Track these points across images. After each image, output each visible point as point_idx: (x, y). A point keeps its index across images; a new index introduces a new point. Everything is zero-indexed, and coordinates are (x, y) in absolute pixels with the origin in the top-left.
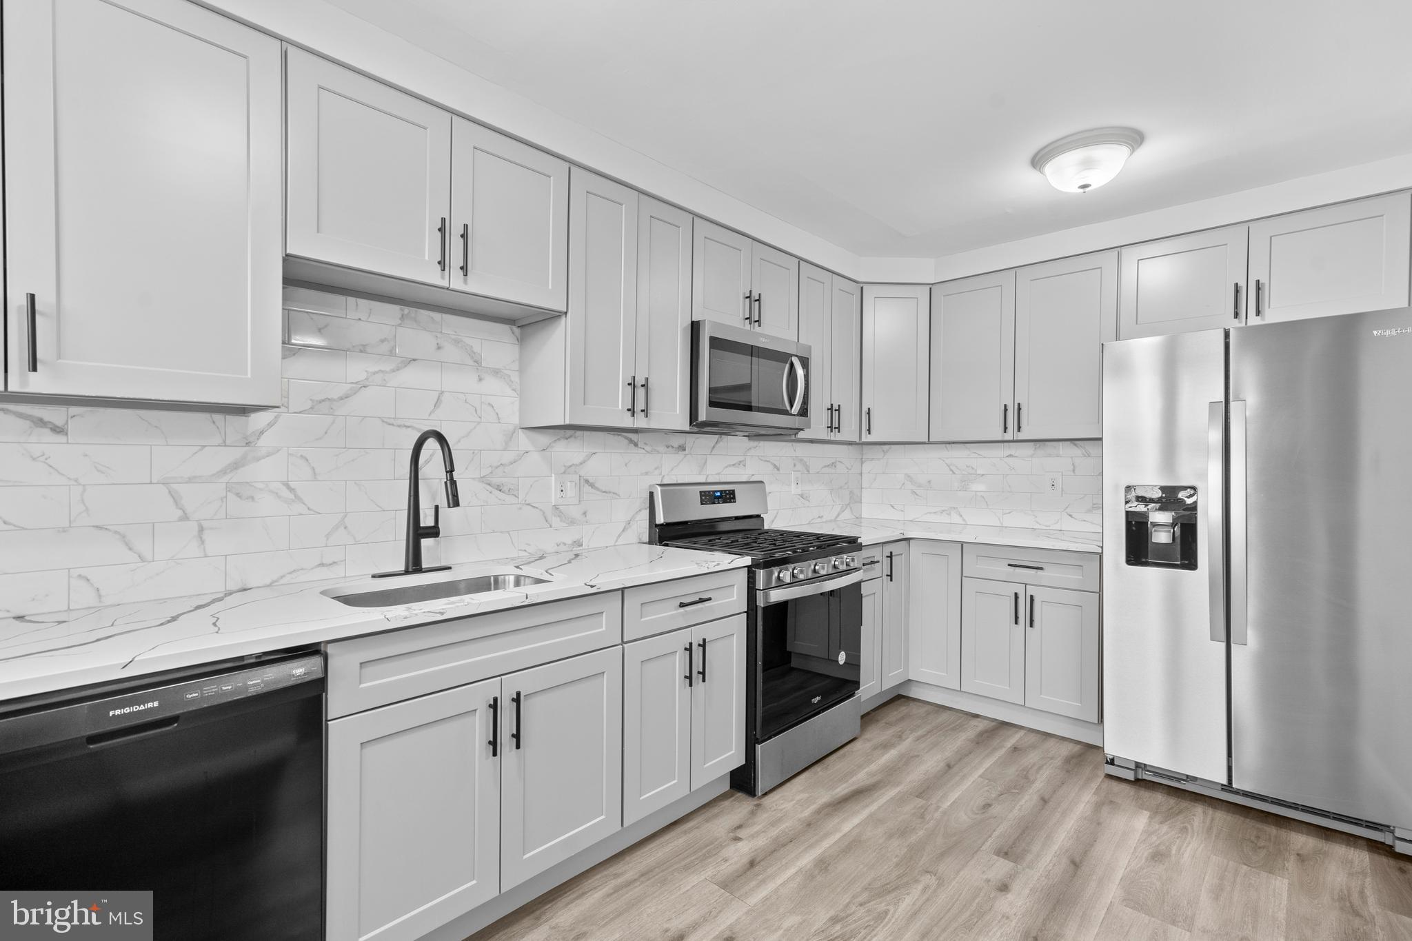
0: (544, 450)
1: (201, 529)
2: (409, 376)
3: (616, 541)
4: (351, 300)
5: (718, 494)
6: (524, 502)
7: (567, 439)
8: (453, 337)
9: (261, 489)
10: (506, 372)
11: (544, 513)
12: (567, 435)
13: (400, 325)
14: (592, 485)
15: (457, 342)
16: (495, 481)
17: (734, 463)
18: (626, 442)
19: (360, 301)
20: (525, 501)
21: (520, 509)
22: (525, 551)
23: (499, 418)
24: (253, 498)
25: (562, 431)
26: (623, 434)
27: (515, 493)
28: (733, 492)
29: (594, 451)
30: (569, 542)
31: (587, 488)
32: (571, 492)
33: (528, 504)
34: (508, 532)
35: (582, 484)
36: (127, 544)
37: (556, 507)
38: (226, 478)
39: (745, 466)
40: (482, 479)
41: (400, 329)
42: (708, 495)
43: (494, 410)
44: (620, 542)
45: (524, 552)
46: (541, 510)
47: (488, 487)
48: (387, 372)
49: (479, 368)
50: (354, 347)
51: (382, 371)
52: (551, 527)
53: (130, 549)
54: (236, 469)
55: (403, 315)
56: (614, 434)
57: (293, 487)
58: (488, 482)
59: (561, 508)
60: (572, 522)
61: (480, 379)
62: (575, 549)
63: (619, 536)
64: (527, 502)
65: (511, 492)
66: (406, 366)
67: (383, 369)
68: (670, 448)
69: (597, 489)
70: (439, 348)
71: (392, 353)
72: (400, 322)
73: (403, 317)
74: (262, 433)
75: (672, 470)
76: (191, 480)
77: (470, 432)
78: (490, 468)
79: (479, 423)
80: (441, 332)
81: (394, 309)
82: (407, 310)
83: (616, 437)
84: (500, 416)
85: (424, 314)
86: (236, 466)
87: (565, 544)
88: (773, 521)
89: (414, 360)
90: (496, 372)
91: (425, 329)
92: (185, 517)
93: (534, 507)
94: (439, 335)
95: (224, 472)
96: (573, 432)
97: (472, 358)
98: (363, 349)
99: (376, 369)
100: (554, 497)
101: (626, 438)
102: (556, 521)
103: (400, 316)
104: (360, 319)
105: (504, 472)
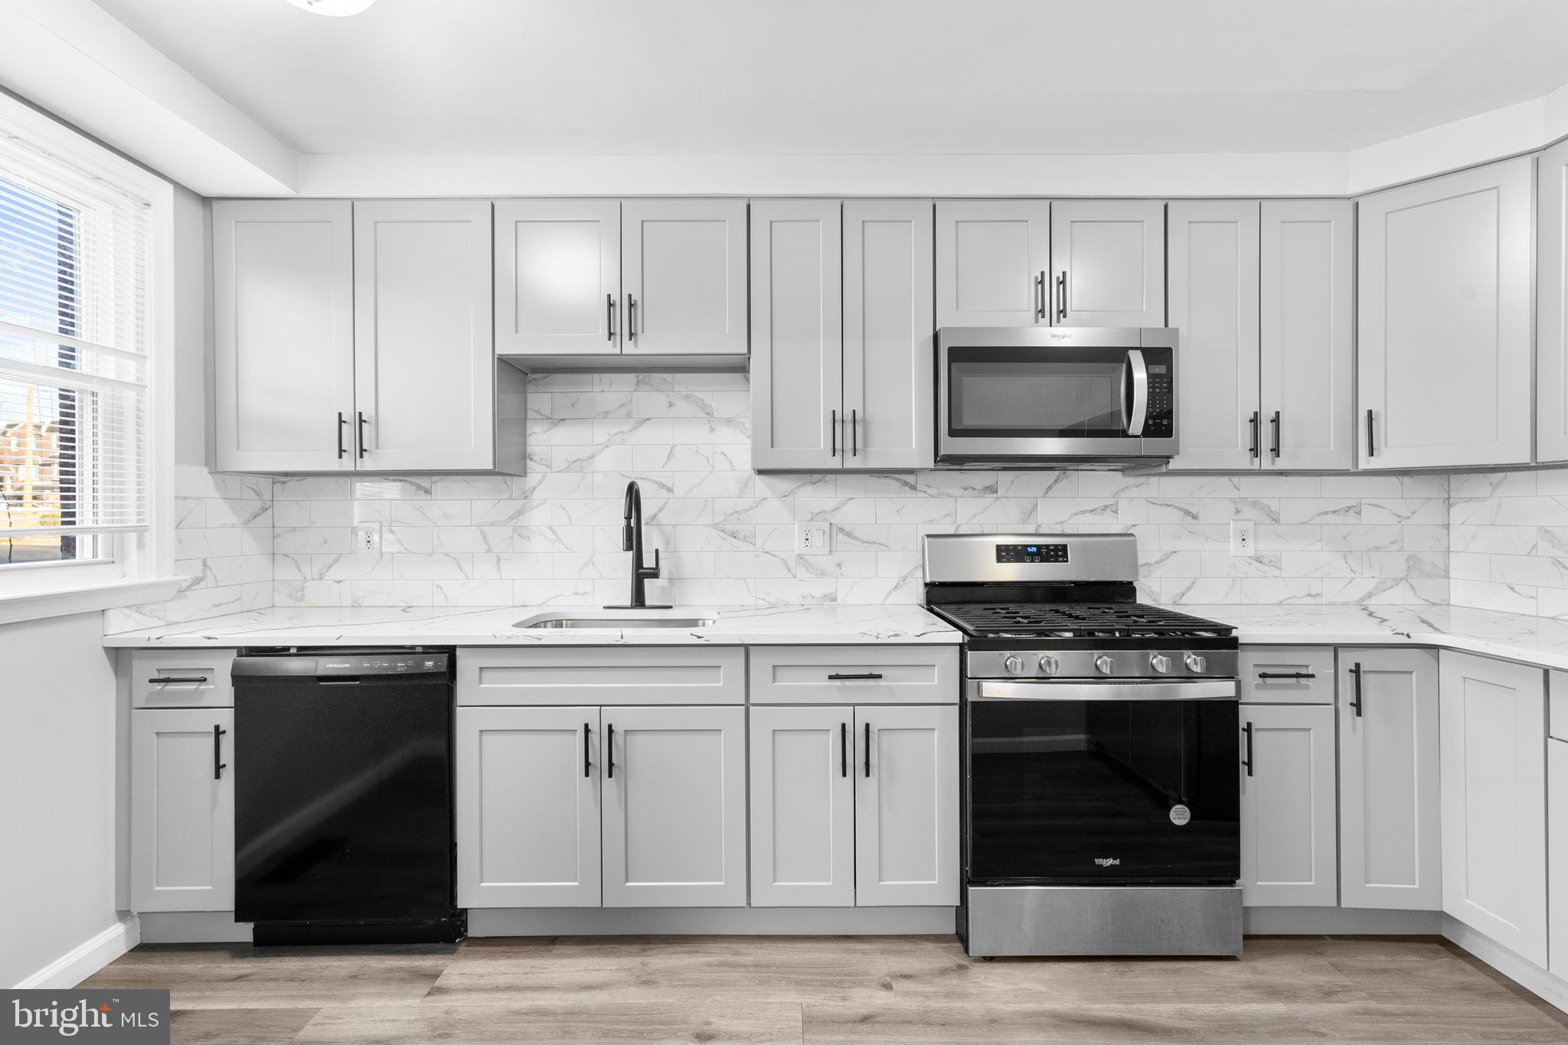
0: (785, 496)
1: (499, 559)
2: (646, 434)
3: (885, 599)
4: (596, 376)
5: (1034, 549)
6: (761, 550)
7: (814, 484)
8: (684, 393)
9: (534, 532)
10: (740, 420)
11: (786, 562)
12: (814, 480)
13: (636, 390)
14: (849, 535)
15: (688, 398)
16: (729, 528)
17: (1093, 508)
18: (898, 484)
19: (603, 375)
20: (763, 549)
21: (758, 556)
22: (764, 600)
23: (732, 466)
24: (529, 538)
25: (808, 476)
26: (892, 475)
27: (752, 540)
28: (1064, 547)
29: (853, 496)
30: (819, 595)
31: (841, 537)
32: (818, 541)
33: (767, 552)
34: (744, 579)
35: (834, 534)
36: (459, 567)
37: (800, 557)
38: (512, 523)
39: (1116, 512)
40: (715, 526)
41: (636, 394)
42: (1012, 551)
43: (728, 458)
44: (889, 601)
45: (762, 601)
46: (782, 559)
47: (722, 534)
48: (625, 432)
49: (711, 419)
50: (598, 414)
51: (621, 432)
52: (795, 577)
53: (461, 570)
54: (519, 516)
55: (638, 381)
56: (879, 477)
57: (556, 530)
58: (722, 529)
59: (807, 557)
60: (822, 574)
61: (712, 430)
62: (825, 603)
63: (890, 594)
64: (765, 550)
65: (749, 539)
66: (641, 425)
67: (621, 430)
68: (970, 490)
69: (856, 538)
70: (671, 405)
71: (629, 415)
72: (635, 388)
73: (638, 383)
74: (534, 488)
75: (974, 517)
76: (492, 524)
77: (702, 481)
78: (724, 516)
79: (711, 472)
80: (673, 391)
81: (631, 377)
82: (641, 376)
83: (883, 480)
84: (733, 464)
85: (656, 376)
86: (519, 513)
87: (813, 597)
88: (1183, 595)
89: (648, 419)
90: (729, 421)
91: (658, 390)
92: (489, 551)
93: (774, 556)
94: (671, 394)
95: (512, 518)
96: (822, 475)
97: (703, 410)
98: (605, 415)
99: (615, 430)
100: (798, 546)
101: (897, 480)
102: (801, 572)
103: (635, 382)
104: (603, 391)
105: (739, 519)
